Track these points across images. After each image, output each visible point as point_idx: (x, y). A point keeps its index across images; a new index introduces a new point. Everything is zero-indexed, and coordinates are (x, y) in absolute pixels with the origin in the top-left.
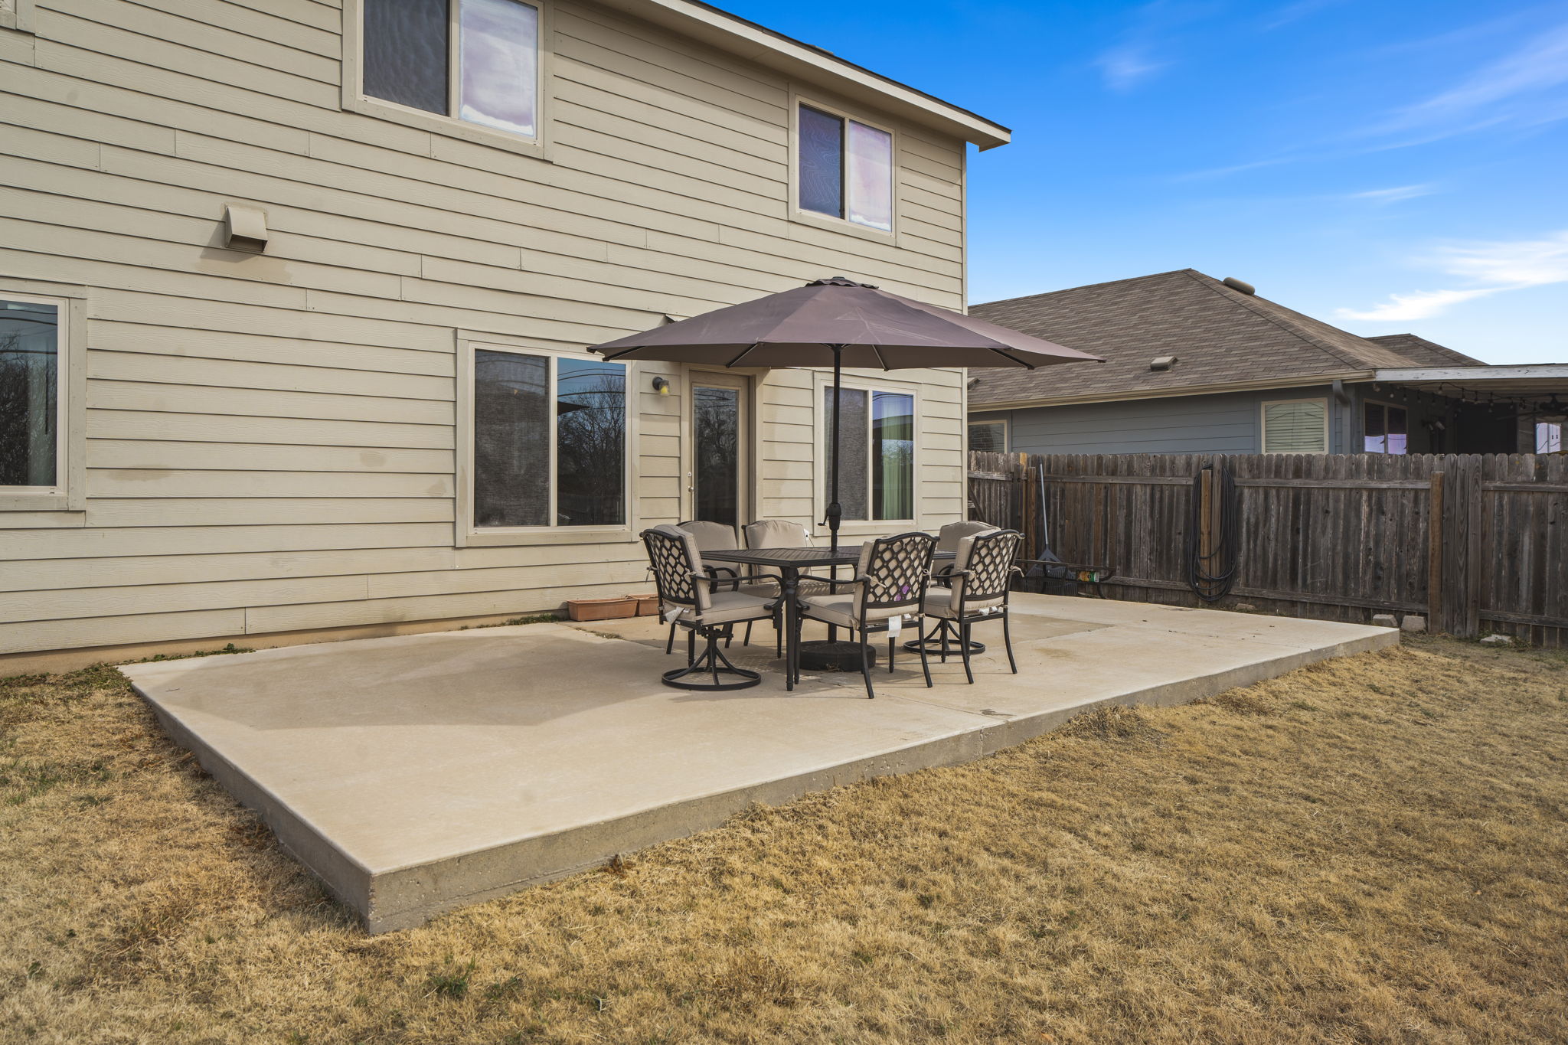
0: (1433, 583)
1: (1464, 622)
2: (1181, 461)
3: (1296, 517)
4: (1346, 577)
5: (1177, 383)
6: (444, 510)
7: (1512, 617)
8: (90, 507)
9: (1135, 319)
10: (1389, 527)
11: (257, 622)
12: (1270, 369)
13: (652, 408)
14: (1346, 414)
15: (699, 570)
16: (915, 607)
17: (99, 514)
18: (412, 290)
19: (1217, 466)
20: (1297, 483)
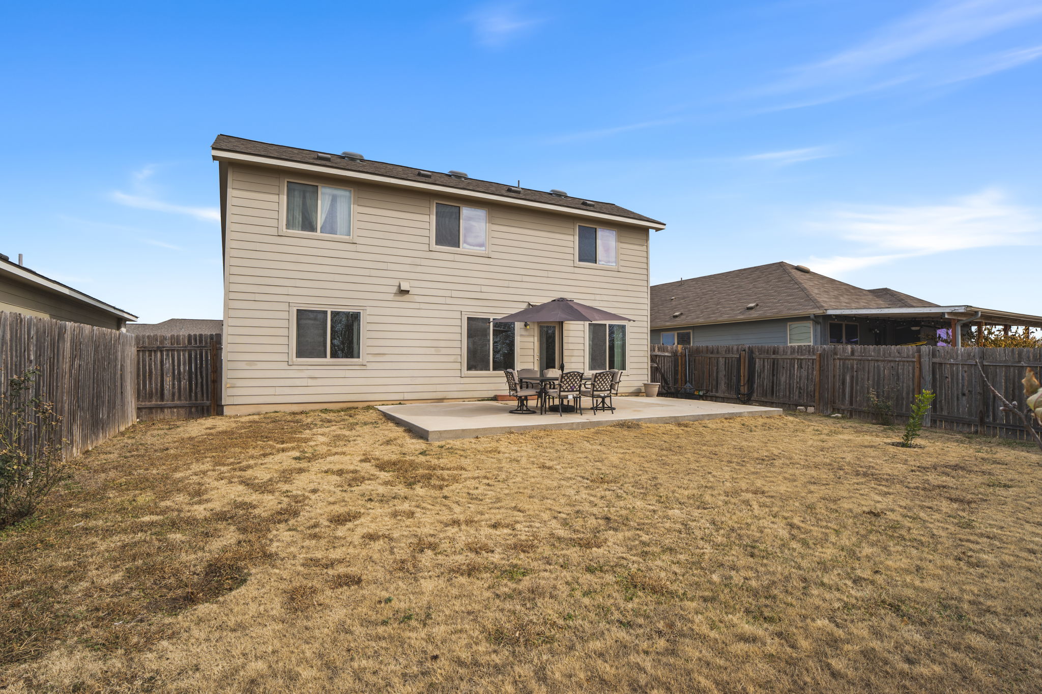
0: (817, 394)
1: (827, 410)
2: (735, 348)
3: (773, 370)
4: (790, 393)
5: (754, 315)
6: (458, 366)
7: (843, 407)
8: (367, 364)
9: (751, 286)
10: (804, 373)
11: (407, 397)
12: (789, 309)
13: (524, 333)
14: (819, 327)
15: (517, 381)
16: (578, 393)
17: (369, 366)
18: (449, 301)
19: (747, 350)
20: (774, 356)
